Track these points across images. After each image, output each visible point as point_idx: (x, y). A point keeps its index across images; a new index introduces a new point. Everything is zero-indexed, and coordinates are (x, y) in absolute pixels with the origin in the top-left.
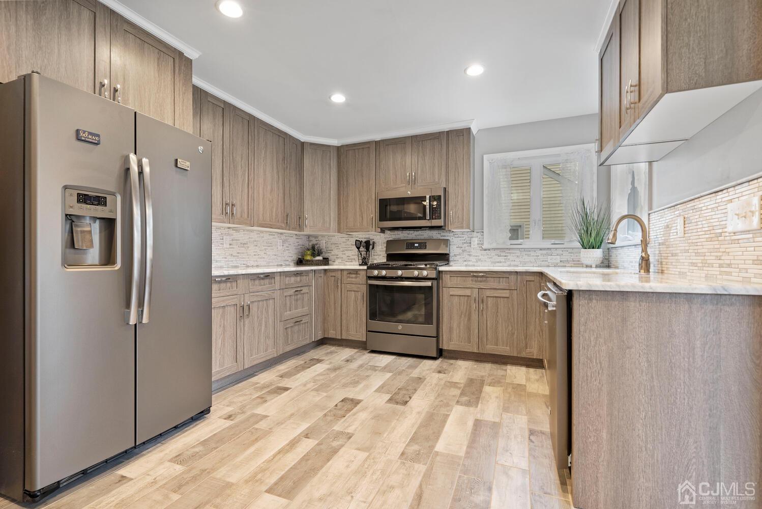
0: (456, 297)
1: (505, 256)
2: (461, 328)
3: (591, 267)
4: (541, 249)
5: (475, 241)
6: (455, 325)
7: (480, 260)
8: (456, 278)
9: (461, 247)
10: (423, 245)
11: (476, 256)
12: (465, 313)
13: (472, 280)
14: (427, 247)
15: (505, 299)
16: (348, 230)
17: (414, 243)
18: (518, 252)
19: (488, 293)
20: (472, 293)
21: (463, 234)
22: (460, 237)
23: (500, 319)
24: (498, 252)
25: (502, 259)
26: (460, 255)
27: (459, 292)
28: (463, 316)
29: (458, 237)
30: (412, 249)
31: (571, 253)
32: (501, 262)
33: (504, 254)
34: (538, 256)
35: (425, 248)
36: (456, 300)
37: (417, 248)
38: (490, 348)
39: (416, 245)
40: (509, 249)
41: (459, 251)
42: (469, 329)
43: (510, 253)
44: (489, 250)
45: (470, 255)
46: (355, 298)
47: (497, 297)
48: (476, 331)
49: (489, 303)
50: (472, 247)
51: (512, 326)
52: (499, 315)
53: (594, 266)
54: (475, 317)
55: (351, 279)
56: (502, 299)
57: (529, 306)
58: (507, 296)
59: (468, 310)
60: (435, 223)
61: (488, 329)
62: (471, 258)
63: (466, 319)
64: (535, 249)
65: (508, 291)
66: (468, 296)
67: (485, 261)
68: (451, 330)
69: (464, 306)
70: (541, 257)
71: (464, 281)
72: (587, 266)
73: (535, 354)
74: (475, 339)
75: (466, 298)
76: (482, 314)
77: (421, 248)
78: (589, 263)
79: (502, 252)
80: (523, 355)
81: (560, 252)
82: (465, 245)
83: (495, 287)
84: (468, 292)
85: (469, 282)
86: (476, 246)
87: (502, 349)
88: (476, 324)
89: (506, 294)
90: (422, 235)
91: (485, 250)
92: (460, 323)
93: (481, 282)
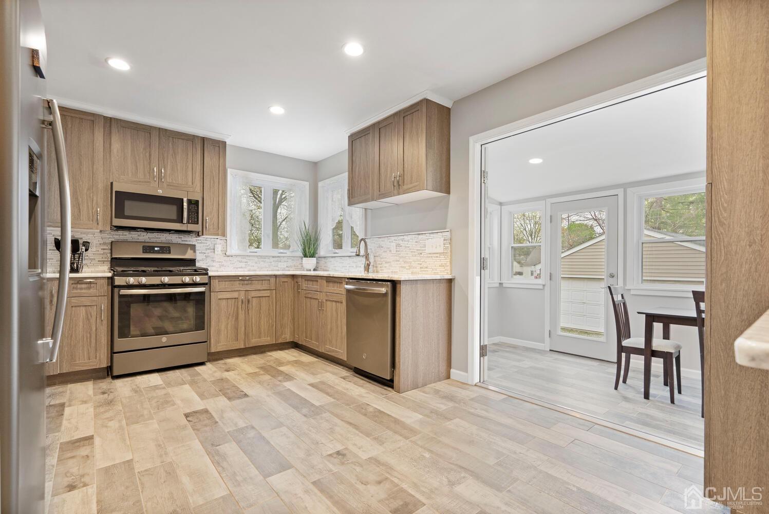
0: (224, 300)
1: (246, 262)
2: (229, 328)
3: (310, 270)
4: (273, 257)
5: (219, 248)
6: (223, 327)
7: (223, 265)
8: (224, 282)
9: (205, 253)
10: (165, 249)
11: (220, 262)
12: (233, 314)
13: (239, 284)
14: (171, 252)
15: (267, 298)
16: (50, 223)
17: (154, 247)
18: (256, 259)
19: (254, 294)
20: (239, 295)
21: (206, 240)
22: (204, 243)
23: (263, 315)
24: (239, 259)
25: (243, 265)
26: (203, 260)
27: (227, 295)
28: (230, 317)
29: (201, 243)
30: (152, 253)
31: (293, 260)
32: (242, 268)
33: (245, 260)
34: (271, 262)
35: (170, 253)
36: (224, 303)
37: (158, 252)
38: (254, 342)
39: (156, 249)
40: (249, 256)
41: (203, 256)
42: (236, 328)
43: (250, 260)
44: (232, 256)
45: (213, 261)
46: (87, 315)
47: (260, 297)
48: (243, 328)
49: (254, 302)
50: (216, 252)
51: (272, 319)
52: (262, 312)
53: (312, 270)
54: (242, 316)
55: (79, 291)
56: (264, 298)
57: (284, 302)
58: (268, 295)
59: (235, 312)
60: (191, 227)
61: (253, 325)
62: (214, 264)
63: (234, 320)
64: (268, 257)
65: (269, 291)
66: (235, 298)
67: (228, 266)
68: (219, 332)
69: (231, 308)
70: (273, 263)
71: (232, 285)
72: (307, 270)
73: (288, 337)
74: (241, 335)
75: (233, 300)
76: (248, 313)
77: (163, 253)
78: (309, 267)
79: (243, 258)
80: (280, 341)
81: (285, 259)
82: (208, 251)
83: (259, 288)
84: (235, 295)
85: (237, 285)
86: (220, 252)
87: (266, 340)
88: (243, 323)
89: (267, 293)
90: (157, 238)
91: (228, 256)
92: (228, 324)
93: (247, 284)
